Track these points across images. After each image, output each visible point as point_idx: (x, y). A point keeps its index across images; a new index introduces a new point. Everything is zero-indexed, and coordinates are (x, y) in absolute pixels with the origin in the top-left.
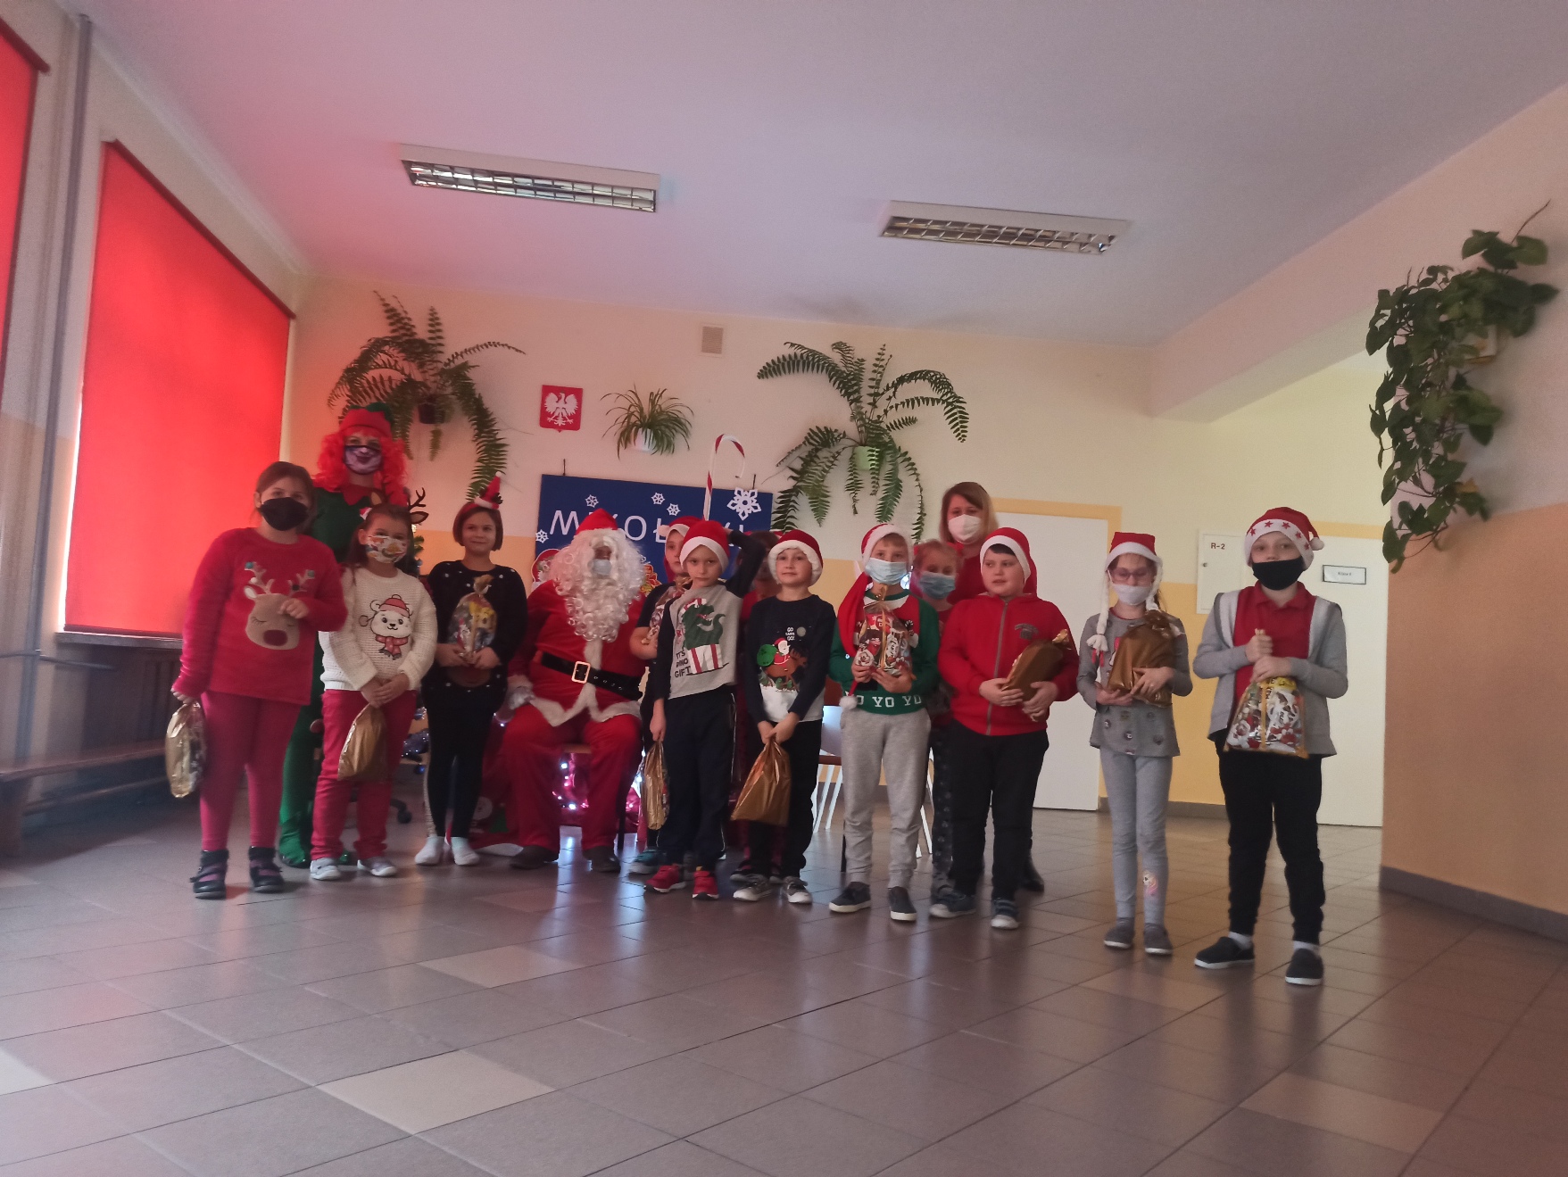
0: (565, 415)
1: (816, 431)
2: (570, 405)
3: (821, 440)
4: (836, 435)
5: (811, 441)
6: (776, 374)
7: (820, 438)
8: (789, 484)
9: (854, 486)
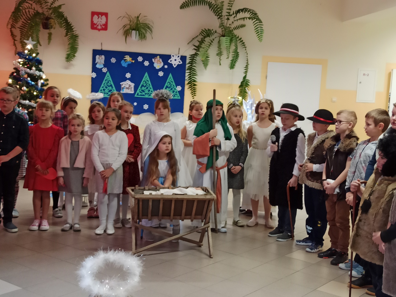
0: (101, 24)
1: (204, 30)
2: (103, 20)
3: (207, 33)
4: (212, 32)
5: (202, 34)
6: (188, 7)
7: (206, 33)
8: (193, 52)
9: (220, 54)
